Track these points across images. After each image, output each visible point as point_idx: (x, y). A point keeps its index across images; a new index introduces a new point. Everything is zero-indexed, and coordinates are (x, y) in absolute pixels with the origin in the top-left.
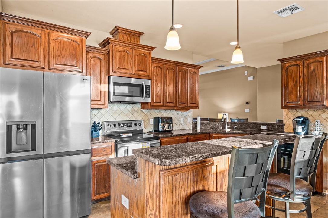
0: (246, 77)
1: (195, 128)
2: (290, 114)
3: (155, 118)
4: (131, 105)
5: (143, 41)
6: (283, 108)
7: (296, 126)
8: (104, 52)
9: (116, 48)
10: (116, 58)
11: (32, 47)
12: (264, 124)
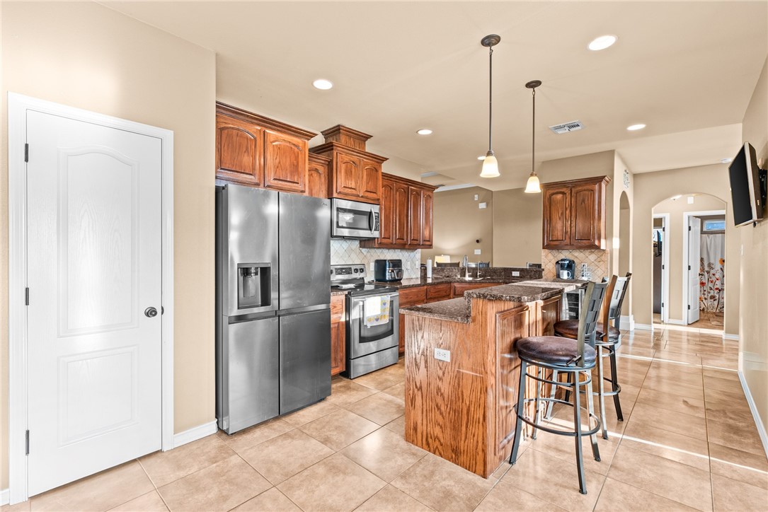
0: (477, 204)
1: (424, 277)
2: (550, 256)
3: (377, 262)
4: (348, 241)
5: (370, 147)
6: (543, 248)
7: (561, 271)
8: (323, 162)
9: (341, 157)
10: (340, 172)
11: (245, 152)
12: (515, 270)
